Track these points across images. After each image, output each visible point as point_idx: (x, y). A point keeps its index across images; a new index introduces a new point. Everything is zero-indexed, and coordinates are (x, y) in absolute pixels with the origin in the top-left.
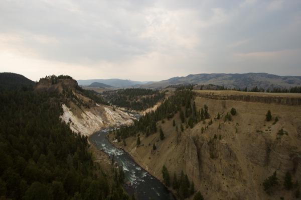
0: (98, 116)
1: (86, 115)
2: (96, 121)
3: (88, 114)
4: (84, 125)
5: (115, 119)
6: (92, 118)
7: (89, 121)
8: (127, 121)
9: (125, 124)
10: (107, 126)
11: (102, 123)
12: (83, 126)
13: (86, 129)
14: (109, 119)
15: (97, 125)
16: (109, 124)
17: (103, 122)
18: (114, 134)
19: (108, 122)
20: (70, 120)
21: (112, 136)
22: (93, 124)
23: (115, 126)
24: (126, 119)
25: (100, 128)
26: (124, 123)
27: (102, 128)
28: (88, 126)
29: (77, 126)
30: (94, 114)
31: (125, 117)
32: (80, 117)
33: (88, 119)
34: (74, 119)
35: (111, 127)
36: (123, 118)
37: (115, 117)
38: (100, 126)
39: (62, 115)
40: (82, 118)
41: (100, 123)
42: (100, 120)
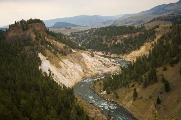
0: (77, 64)
1: (64, 63)
2: (75, 69)
3: (66, 63)
4: (64, 75)
5: (96, 66)
6: (70, 66)
7: (69, 71)
8: (110, 68)
9: (109, 72)
10: (88, 75)
11: (82, 71)
12: (64, 77)
13: (67, 80)
14: (89, 67)
15: (78, 74)
16: (89, 72)
17: (83, 71)
19: (89, 70)
20: (49, 70)
22: (73, 73)
23: (97, 75)
24: (108, 66)
25: (81, 78)
26: (106, 70)
27: (83, 77)
28: (67, 76)
29: (58, 77)
30: (72, 62)
31: (106, 63)
32: (58, 67)
33: (67, 68)
34: (53, 69)
35: (93, 77)
36: (104, 64)
37: (95, 64)
38: (80, 75)
39: (40, 65)
40: (61, 67)
41: (80, 72)
42: (79, 68)
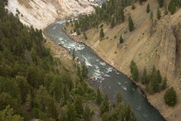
0: (50, 4)
1: (35, 3)
2: (48, 10)
3: (37, 3)
4: (35, 17)
5: (71, 7)
6: (42, 6)
7: (40, 11)
8: (87, 9)
9: (84, 13)
10: (62, 17)
11: (55, 12)
12: (34, 18)
13: (38, 21)
14: (63, 8)
15: (51, 15)
16: (64, 13)
17: (57, 11)
18: (72, 25)
19: (63, 11)
20: (17, 11)
21: (69, 29)
22: (45, 15)
23: (72, 16)
24: (85, 6)
25: (54, 19)
26: (82, 11)
27: (57, 19)
28: (39, 18)
29: (28, 18)
30: (44, 2)
31: (83, 3)
32: (28, 7)
33: (38, 9)
34: (22, 9)
35: (67, 18)
36: (81, 5)
37: (70, 4)
38: (53, 16)
39: (7, 5)
40: (31, 8)
41: (53, 13)
42: (52, 8)
